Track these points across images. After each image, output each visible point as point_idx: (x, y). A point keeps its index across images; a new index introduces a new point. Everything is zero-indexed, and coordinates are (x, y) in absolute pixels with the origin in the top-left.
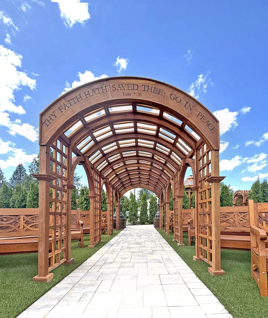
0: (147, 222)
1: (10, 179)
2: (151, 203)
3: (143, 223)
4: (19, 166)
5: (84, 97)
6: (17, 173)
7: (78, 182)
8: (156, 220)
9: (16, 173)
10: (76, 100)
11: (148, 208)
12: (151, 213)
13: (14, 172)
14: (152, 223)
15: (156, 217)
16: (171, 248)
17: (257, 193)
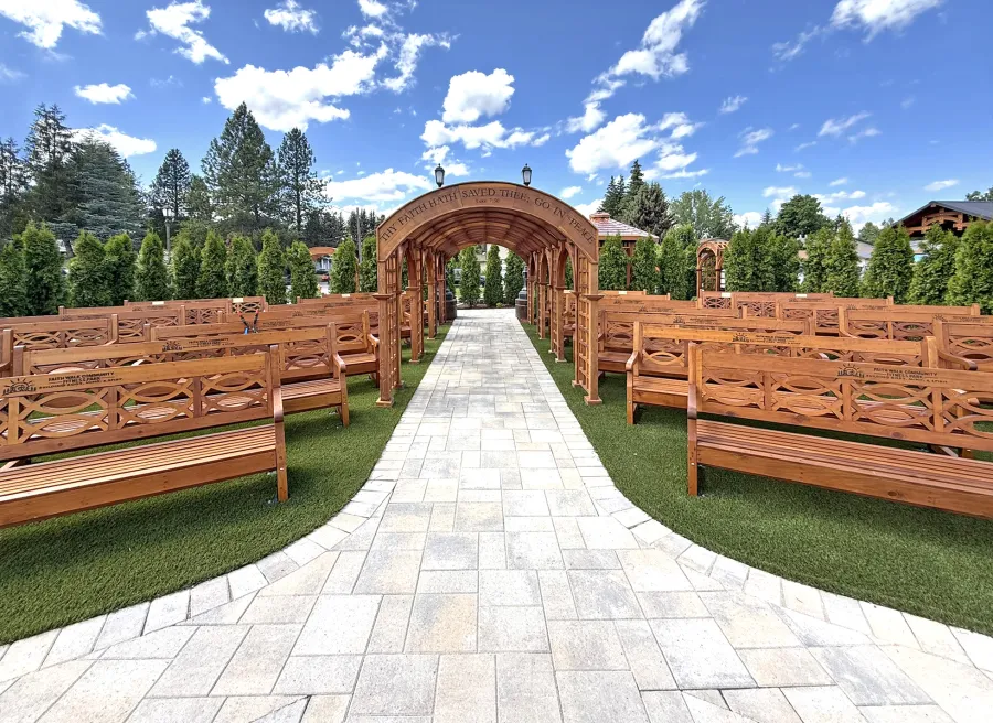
0: (501, 302)
1: (151, 186)
2: (509, 264)
3: (492, 305)
4: (170, 156)
5: (428, 206)
6: (166, 170)
7: (322, 192)
8: (521, 303)
9: (164, 170)
10: (418, 210)
11: (503, 273)
12: (509, 283)
13: (160, 170)
14: (512, 305)
15: (522, 297)
16: (544, 367)
17: (741, 253)
